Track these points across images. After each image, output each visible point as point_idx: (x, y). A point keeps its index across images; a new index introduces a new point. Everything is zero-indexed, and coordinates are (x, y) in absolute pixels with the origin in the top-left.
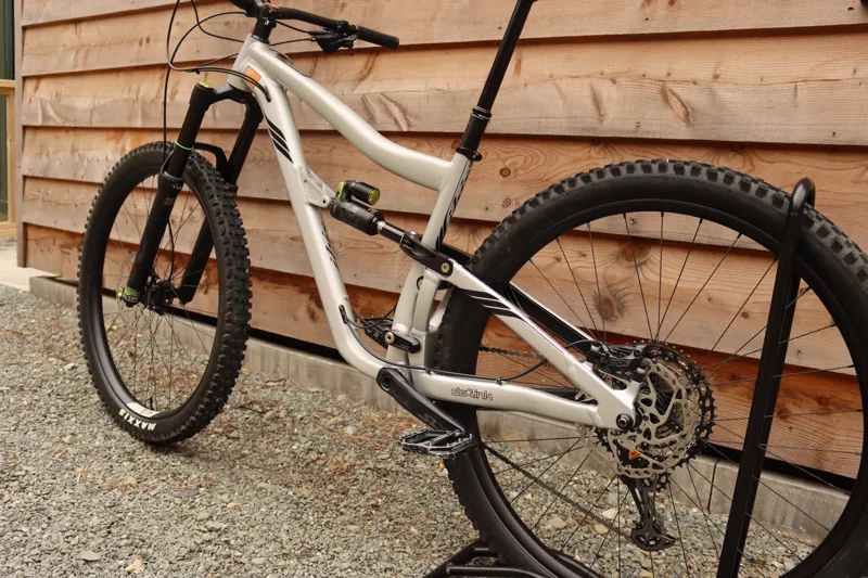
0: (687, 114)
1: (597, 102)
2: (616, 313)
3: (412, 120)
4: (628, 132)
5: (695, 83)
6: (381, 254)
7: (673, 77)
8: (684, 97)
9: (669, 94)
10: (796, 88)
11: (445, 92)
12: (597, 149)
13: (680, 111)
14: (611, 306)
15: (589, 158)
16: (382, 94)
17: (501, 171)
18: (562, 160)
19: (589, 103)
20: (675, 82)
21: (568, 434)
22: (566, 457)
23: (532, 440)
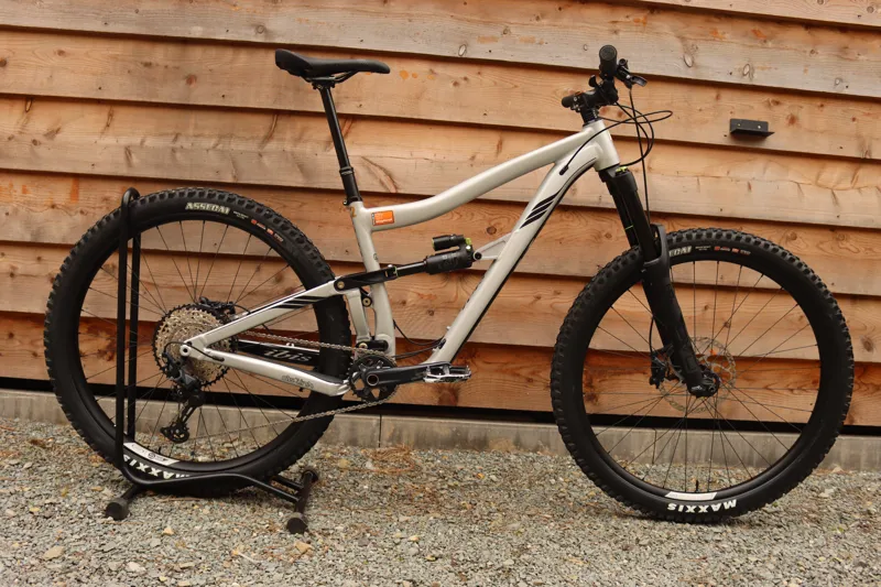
3: (398, 183)
10: (698, 180)
11: (432, 161)
16: (363, 158)
17: (488, 230)
21: (548, 433)
22: (547, 450)
23: (518, 443)
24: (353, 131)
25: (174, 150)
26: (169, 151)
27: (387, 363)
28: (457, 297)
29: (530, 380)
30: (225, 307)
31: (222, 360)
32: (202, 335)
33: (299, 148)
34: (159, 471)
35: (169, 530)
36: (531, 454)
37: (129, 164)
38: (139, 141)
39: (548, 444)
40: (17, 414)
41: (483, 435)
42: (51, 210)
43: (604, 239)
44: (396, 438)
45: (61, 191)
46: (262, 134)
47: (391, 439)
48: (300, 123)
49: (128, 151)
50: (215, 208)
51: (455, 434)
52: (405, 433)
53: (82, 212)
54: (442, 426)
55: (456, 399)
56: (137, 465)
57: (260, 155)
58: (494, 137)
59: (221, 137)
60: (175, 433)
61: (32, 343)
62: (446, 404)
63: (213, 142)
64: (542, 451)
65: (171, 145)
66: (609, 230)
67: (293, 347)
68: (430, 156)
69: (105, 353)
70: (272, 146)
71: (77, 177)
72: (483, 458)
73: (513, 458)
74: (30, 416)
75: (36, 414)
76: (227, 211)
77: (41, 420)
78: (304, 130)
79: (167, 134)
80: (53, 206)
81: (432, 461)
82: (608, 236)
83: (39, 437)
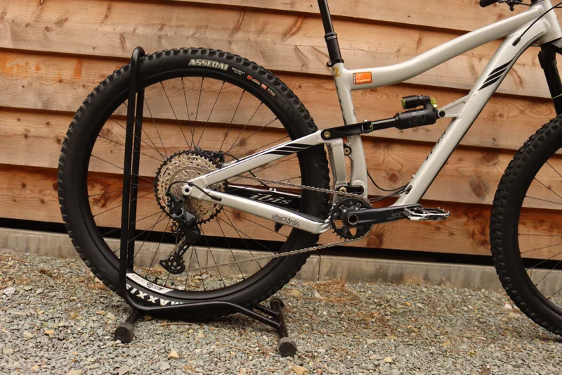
0: (521, 82)
1: (472, 68)
2: (484, 192)
11: (367, 52)
13: (518, 80)
14: (481, 188)
16: (313, 47)
21: (450, 270)
22: (448, 284)
23: (426, 278)
24: (304, 26)
25: (160, 37)
26: (156, 37)
27: (364, 205)
28: (384, 160)
29: (438, 229)
30: (216, 155)
31: (220, 200)
32: (203, 177)
33: (261, 38)
34: (156, 298)
35: (174, 353)
36: (436, 287)
37: (123, 47)
38: (132, 29)
39: (449, 279)
40: (27, 250)
41: (400, 271)
42: (58, 84)
43: (498, 118)
44: (332, 273)
45: (67, 69)
46: (231, 26)
47: (327, 275)
48: (262, 19)
49: (122, 38)
50: (215, 64)
51: (378, 271)
52: (339, 269)
53: (84, 86)
54: (368, 265)
55: (381, 242)
56: (137, 292)
57: (230, 43)
58: (415, 35)
59: (198, 28)
60: (172, 265)
61: (40, 192)
62: (372, 247)
63: (191, 33)
64: (445, 285)
65: (159, 33)
66: (501, 111)
67: (275, 191)
68: (365, 47)
69: (100, 201)
70: (239, 35)
71: (81, 57)
72: (404, 290)
73: (424, 290)
74: (38, 251)
75: (42, 250)
76: (226, 67)
77: (47, 255)
78: (265, 24)
79: (154, 25)
80: (60, 81)
81: (365, 292)
82: (501, 116)
83: (46, 268)
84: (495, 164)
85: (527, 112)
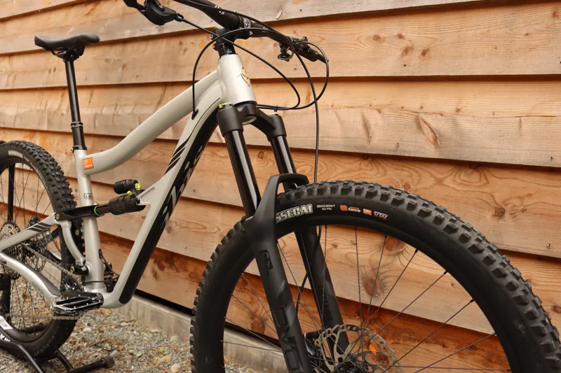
0: (435, 139)
1: (366, 126)
2: (379, 291)
4: (390, 150)
5: (442, 115)
6: (205, 233)
7: (424, 110)
8: (434, 124)
9: (422, 122)
10: (521, 122)
12: (366, 162)
13: (431, 136)
14: (375, 285)
15: (360, 169)
18: (340, 170)
19: (361, 128)
20: (426, 113)
26: (112, 116)
37: (95, 126)
38: (100, 111)
46: (156, 101)
49: (95, 118)
51: (263, 359)
54: (254, 350)
55: (264, 328)
59: (135, 104)
62: (256, 330)
63: (131, 109)
65: (113, 112)
66: (407, 180)
79: (112, 105)
84: (398, 254)
85: (448, 181)
